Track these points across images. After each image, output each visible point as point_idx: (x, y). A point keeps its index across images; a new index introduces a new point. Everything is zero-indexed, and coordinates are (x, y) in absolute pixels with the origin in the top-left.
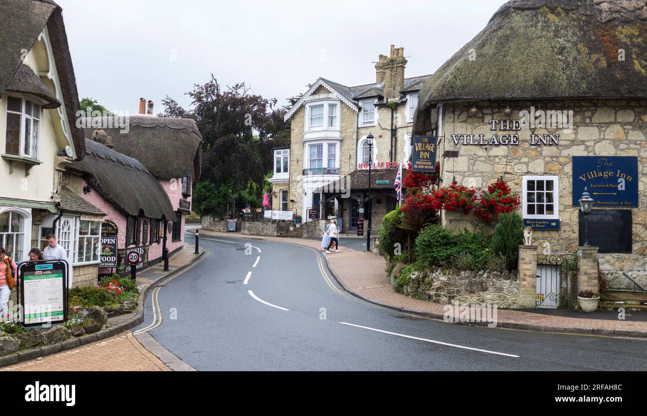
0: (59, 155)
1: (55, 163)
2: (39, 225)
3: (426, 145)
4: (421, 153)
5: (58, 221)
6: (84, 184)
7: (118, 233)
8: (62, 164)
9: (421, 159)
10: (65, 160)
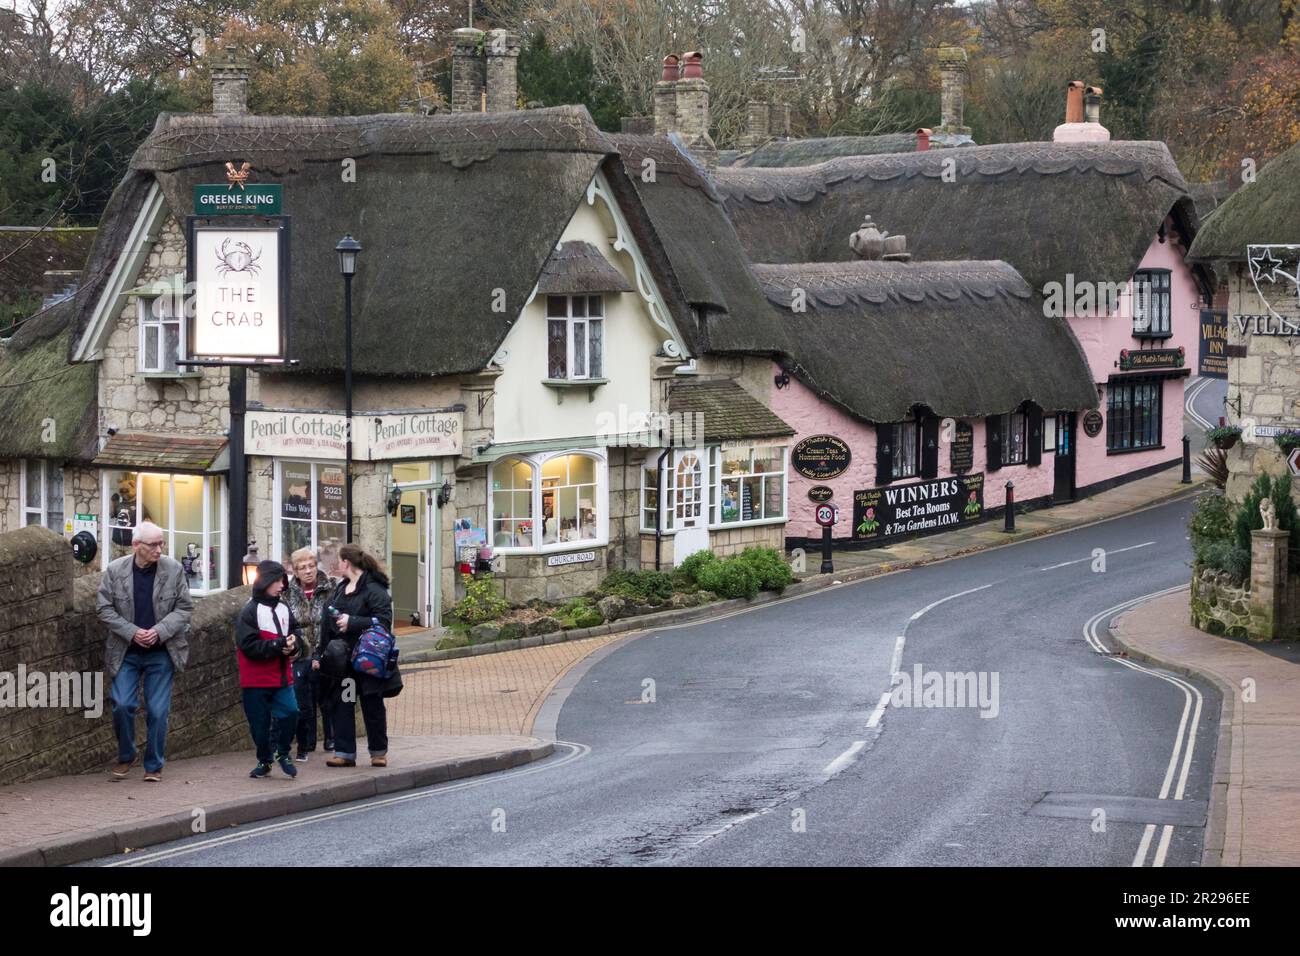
0: (658, 355)
1: (651, 368)
2: (640, 465)
3: (1218, 329)
4: (1212, 343)
5: (666, 458)
6: (775, 370)
7: (853, 461)
8: (661, 370)
9: (1210, 354)
10: (665, 364)
